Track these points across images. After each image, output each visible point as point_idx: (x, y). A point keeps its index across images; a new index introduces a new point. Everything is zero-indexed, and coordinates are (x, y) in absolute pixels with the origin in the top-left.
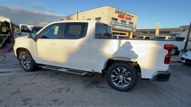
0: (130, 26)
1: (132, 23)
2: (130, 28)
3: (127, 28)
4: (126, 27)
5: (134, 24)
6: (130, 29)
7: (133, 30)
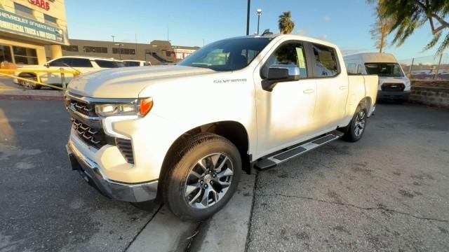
0: (48, 28)
1: (54, 20)
2: (50, 32)
3: (42, 34)
4: (38, 29)
5: (58, 22)
6: (51, 37)
7: (63, 41)
